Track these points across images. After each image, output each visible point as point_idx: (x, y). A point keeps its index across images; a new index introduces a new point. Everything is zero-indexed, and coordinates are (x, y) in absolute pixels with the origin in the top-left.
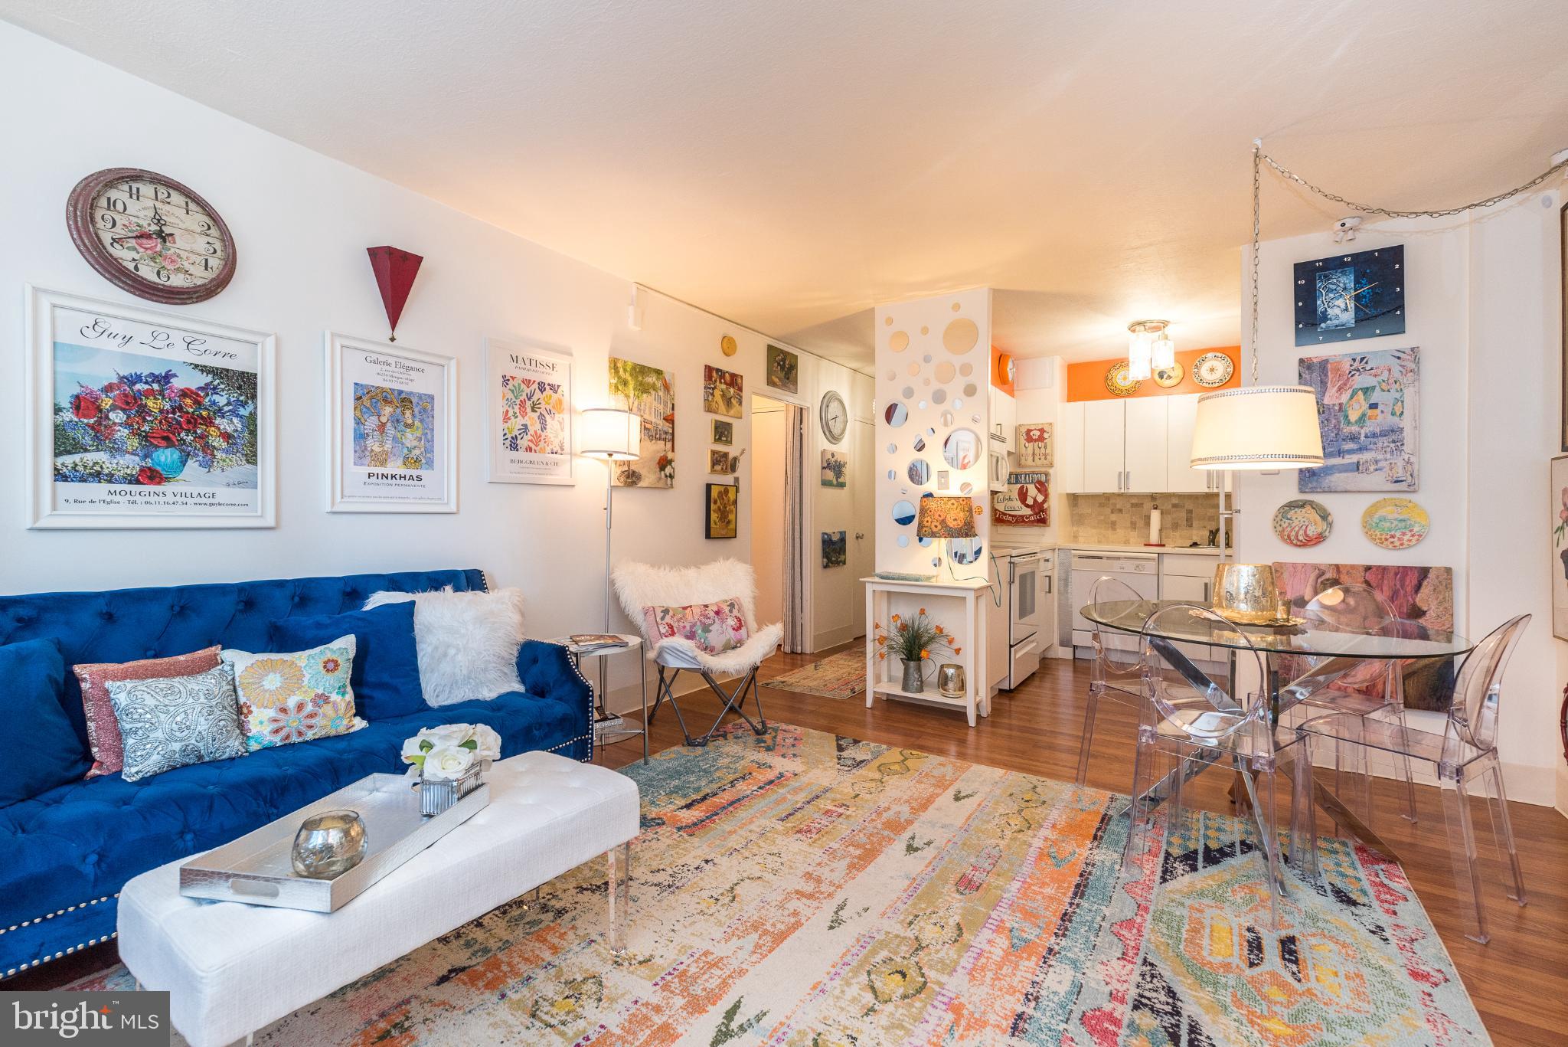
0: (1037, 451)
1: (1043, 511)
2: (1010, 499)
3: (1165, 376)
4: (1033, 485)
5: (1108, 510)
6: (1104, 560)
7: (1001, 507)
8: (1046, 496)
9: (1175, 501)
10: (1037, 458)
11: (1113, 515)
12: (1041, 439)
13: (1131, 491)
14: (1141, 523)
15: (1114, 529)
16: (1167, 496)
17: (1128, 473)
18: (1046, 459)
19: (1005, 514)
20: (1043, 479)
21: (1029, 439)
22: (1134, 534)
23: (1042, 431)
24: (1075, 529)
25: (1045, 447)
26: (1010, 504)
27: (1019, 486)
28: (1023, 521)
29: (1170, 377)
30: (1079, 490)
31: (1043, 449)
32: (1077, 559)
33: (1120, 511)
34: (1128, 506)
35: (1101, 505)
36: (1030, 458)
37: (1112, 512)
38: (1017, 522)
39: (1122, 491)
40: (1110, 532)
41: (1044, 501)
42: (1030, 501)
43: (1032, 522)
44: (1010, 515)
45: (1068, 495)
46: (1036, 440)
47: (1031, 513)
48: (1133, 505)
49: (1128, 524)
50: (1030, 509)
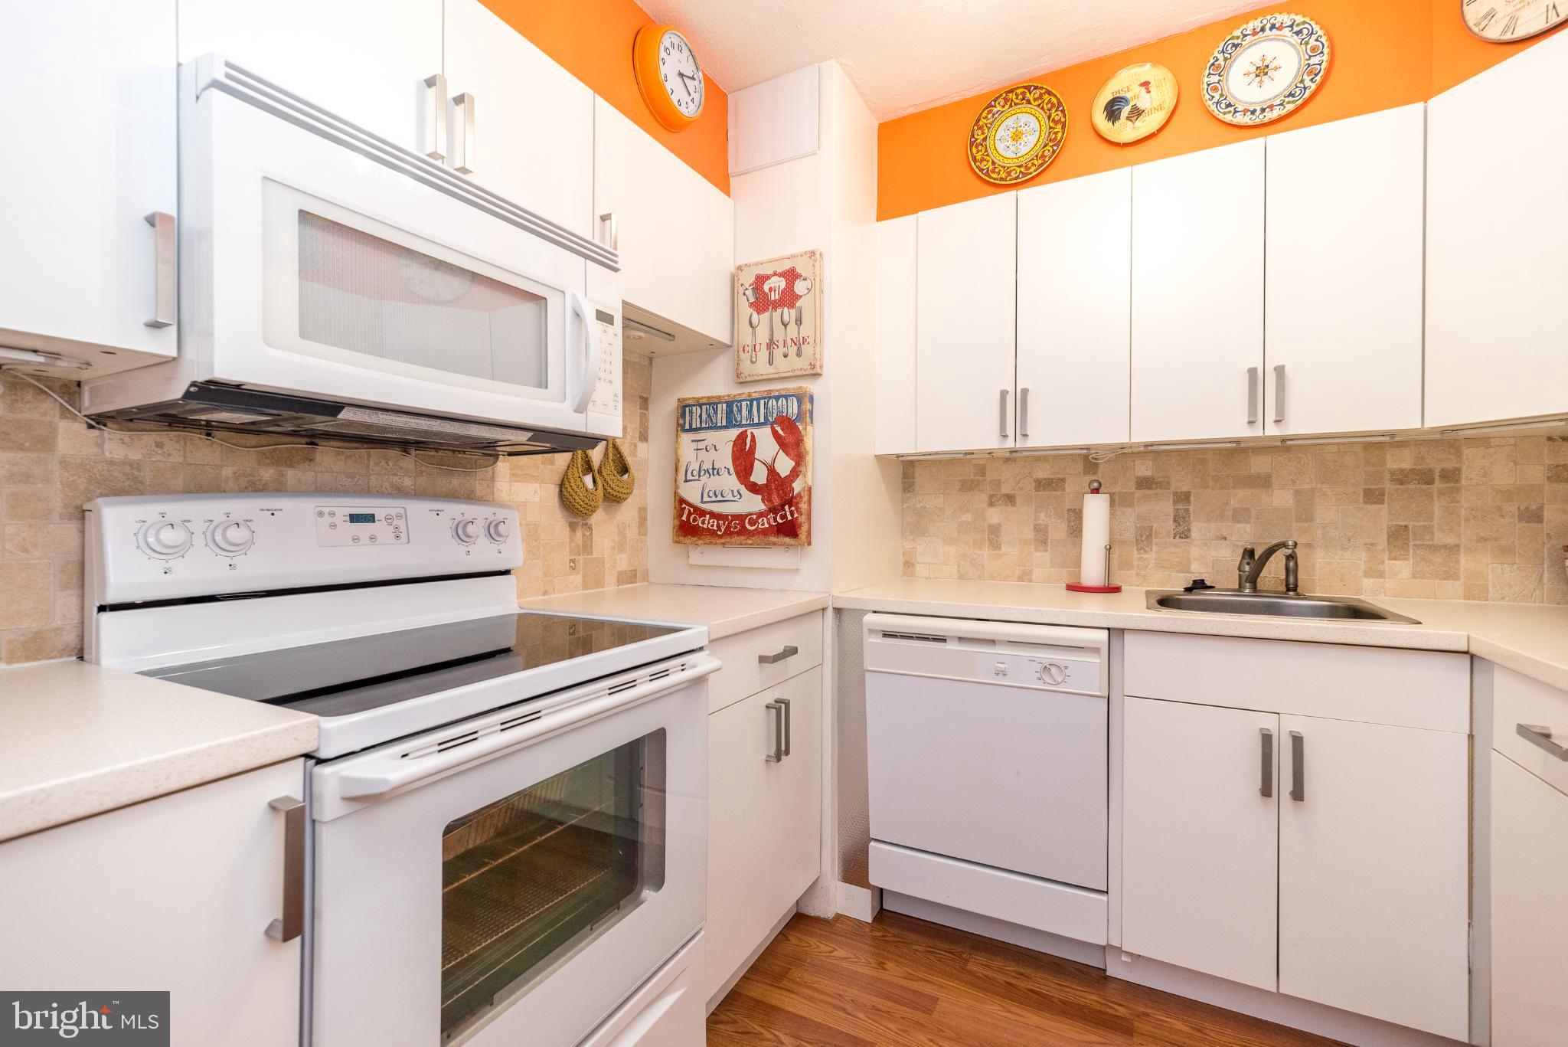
0: (779, 335)
1: (790, 503)
2: (714, 471)
3: (1125, 111)
4: (767, 430)
5: (980, 499)
6: (951, 646)
7: (692, 493)
8: (799, 458)
9: (1144, 469)
10: (778, 353)
11: (992, 510)
12: (789, 298)
13: (1031, 443)
14: (1058, 530)
15: (995, 545)
16: (1124, 454)
17: (1025, 392)
18: (799, 354)
19: (702, 513)
20: (792, 409)
21: (762, 303)
22: (1041, 557)
23: (791, 276)
24: (908, 545)
25: (799, 321)
26: (713, 483)
27: (734, 433)
28: (743, 532)
29: (1137, 113)
30: (907, 447)
31: (792, 327)
32: (879, 640)
33: (1010, 499)
34: (1029, 486)
35: (967, 486)
36: (763, 355)
37: (991, 504)
38: (728, 533)
39: (1010, 444)
40: (986, 553)
41: (795, 473)
42: (759, 476)
43: (765, 532)
44: (713, 515)
45: (882, 460)
46: (776, 305)
47: (762, 507)
48: (1041, 485)
49: (1029, 533)
50: (760, 497)
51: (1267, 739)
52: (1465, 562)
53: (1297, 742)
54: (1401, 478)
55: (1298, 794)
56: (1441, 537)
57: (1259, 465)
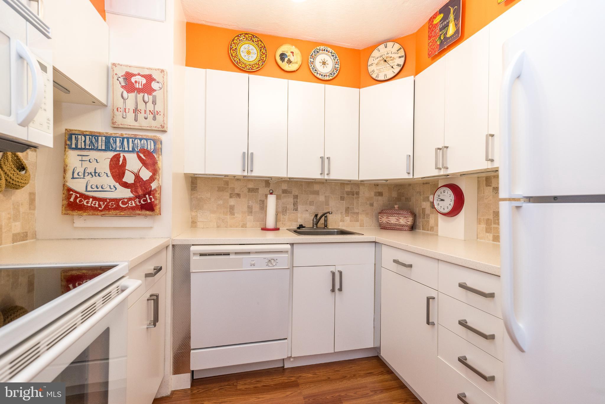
0: (141, 106)
1: (150, 193)
2: (96, 173)
3: (286, 59)
4: (135, 155)
5: (226, 195)
6: (232, 257)
7: (79, 186)
8: (155, 172)
9: (285, 187)
10: (141, 116)
11: (231, 200)
12: (148, 89)
13: (254, 174)
14: (256, 207)
15: (232, 213)
16: (281, 181)
17: (252, 154)
18: (154, 119)
19: (87, 197)
20: (151, 146)
21: (129, 87)
22: (250, 218)
23: (150, 78)
24: (193, 214)
25: (154, 102)
26: (95, 181)
27: (111, 154)
28: (118, 208)
29: (289, 62)
30: (198, 169)
31: (150, 106)
32: (198, 258)
33: (238, 195)
34: (246, 190)
35: (220, 189)
36: (131, 116)
37: (231, 197)
38: (107, 208)
39: (245, 174)
40: (228, 217)
41: (152, 179)
42: (129, 178)
43: (133, 208)
44: (95, 198)
45: (186, 176)
46: (139, 91)
47: (131, 195)
48: (250, 190)
49: (245, 209)
50: (130, 190)
51: (333, 274)
52: (361, 217)
53: (341, 273)
54: (348, 193)
55: (340, 289)
56: (356, 211)
57: (316, 187)
